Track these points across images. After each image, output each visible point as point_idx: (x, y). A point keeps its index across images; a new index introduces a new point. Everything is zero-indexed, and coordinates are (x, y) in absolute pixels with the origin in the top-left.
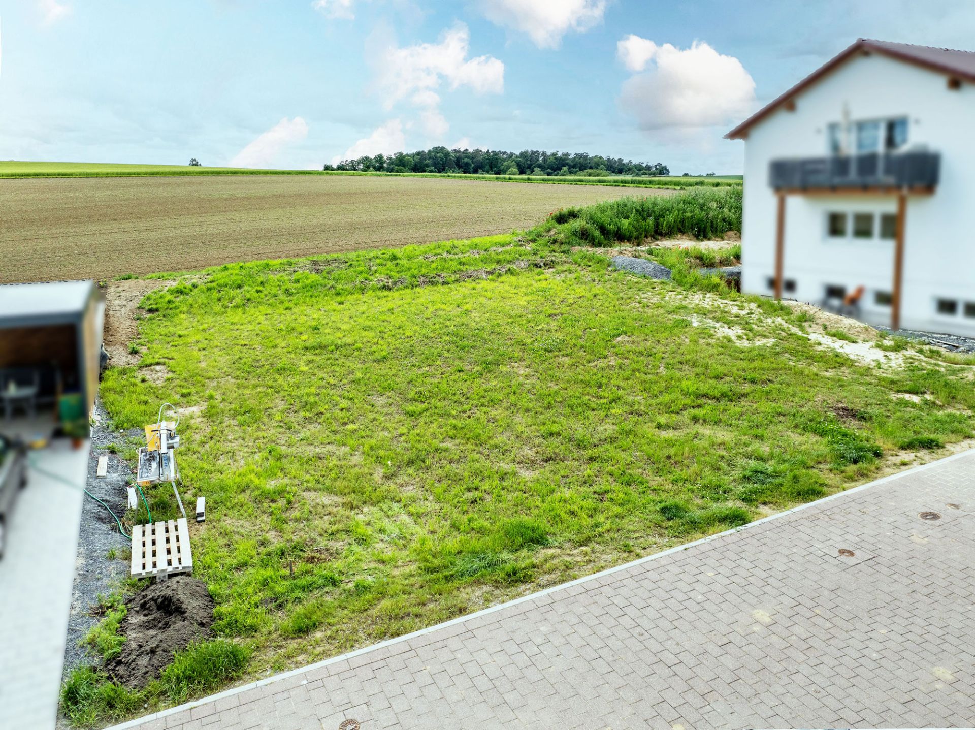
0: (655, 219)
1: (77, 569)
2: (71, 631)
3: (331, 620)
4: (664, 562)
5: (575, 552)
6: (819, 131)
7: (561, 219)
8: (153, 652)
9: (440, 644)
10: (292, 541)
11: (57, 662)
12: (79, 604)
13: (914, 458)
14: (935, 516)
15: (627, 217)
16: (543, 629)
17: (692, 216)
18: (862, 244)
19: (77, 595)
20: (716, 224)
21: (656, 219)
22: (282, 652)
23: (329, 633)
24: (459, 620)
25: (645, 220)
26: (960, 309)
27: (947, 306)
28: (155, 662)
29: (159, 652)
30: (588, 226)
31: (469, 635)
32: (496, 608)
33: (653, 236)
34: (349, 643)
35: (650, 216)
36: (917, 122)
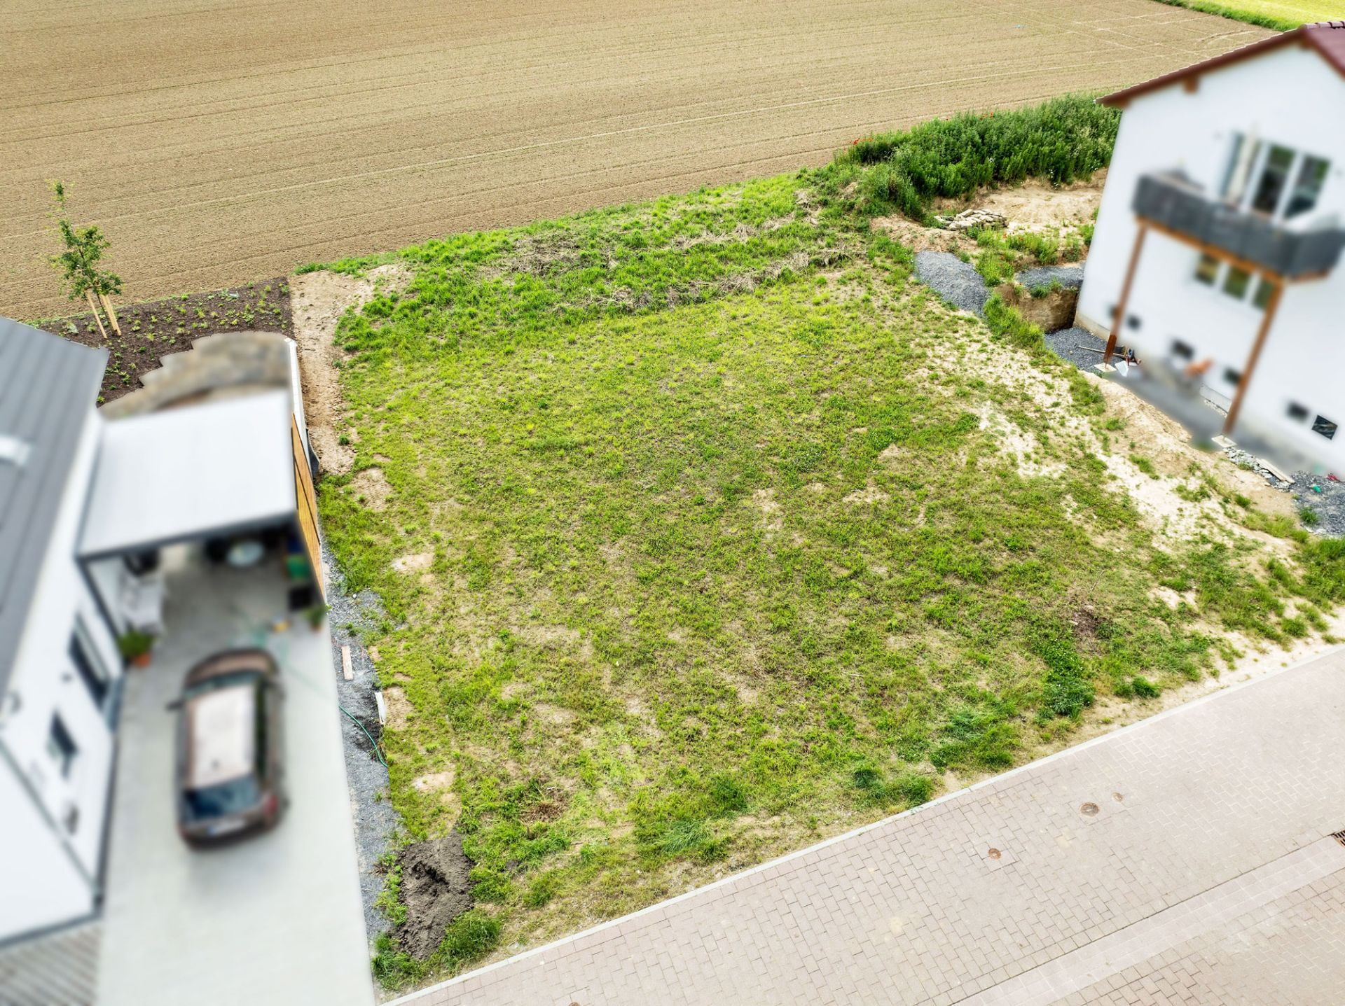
0: (997, 159)
1: (354, 818)
2: (365, 892)
3: (563, 892)
4: (837, 850)
5: (769, 822)
6: (1218, 136)
7: (870, 154)
8: (430, 927)
9: (643, 932)
10: (528, 775)
11: (358, 927)
12: (364, 862)
13: (1120, 713)
14: (1094, 808)
15: (957, 159)
16: (724, 922)
17: (1051, 151)
18: (1229, 302)
19: (360, 850)
20: (1084, 161)
21: (999, 158)
22: (526, 923)
23: (560, 906)
24: (663, 904)
25: (982, 161)
26: (1311, 421)
27: (1297, 412)
28: (433, 935)
29: (435, 927)
30: (900, 180)
31: (666, 923)
32: (692, 893)
33: (991, 184)
34: (574, 921)
35: (990, 153)
36: (1339, 173)
